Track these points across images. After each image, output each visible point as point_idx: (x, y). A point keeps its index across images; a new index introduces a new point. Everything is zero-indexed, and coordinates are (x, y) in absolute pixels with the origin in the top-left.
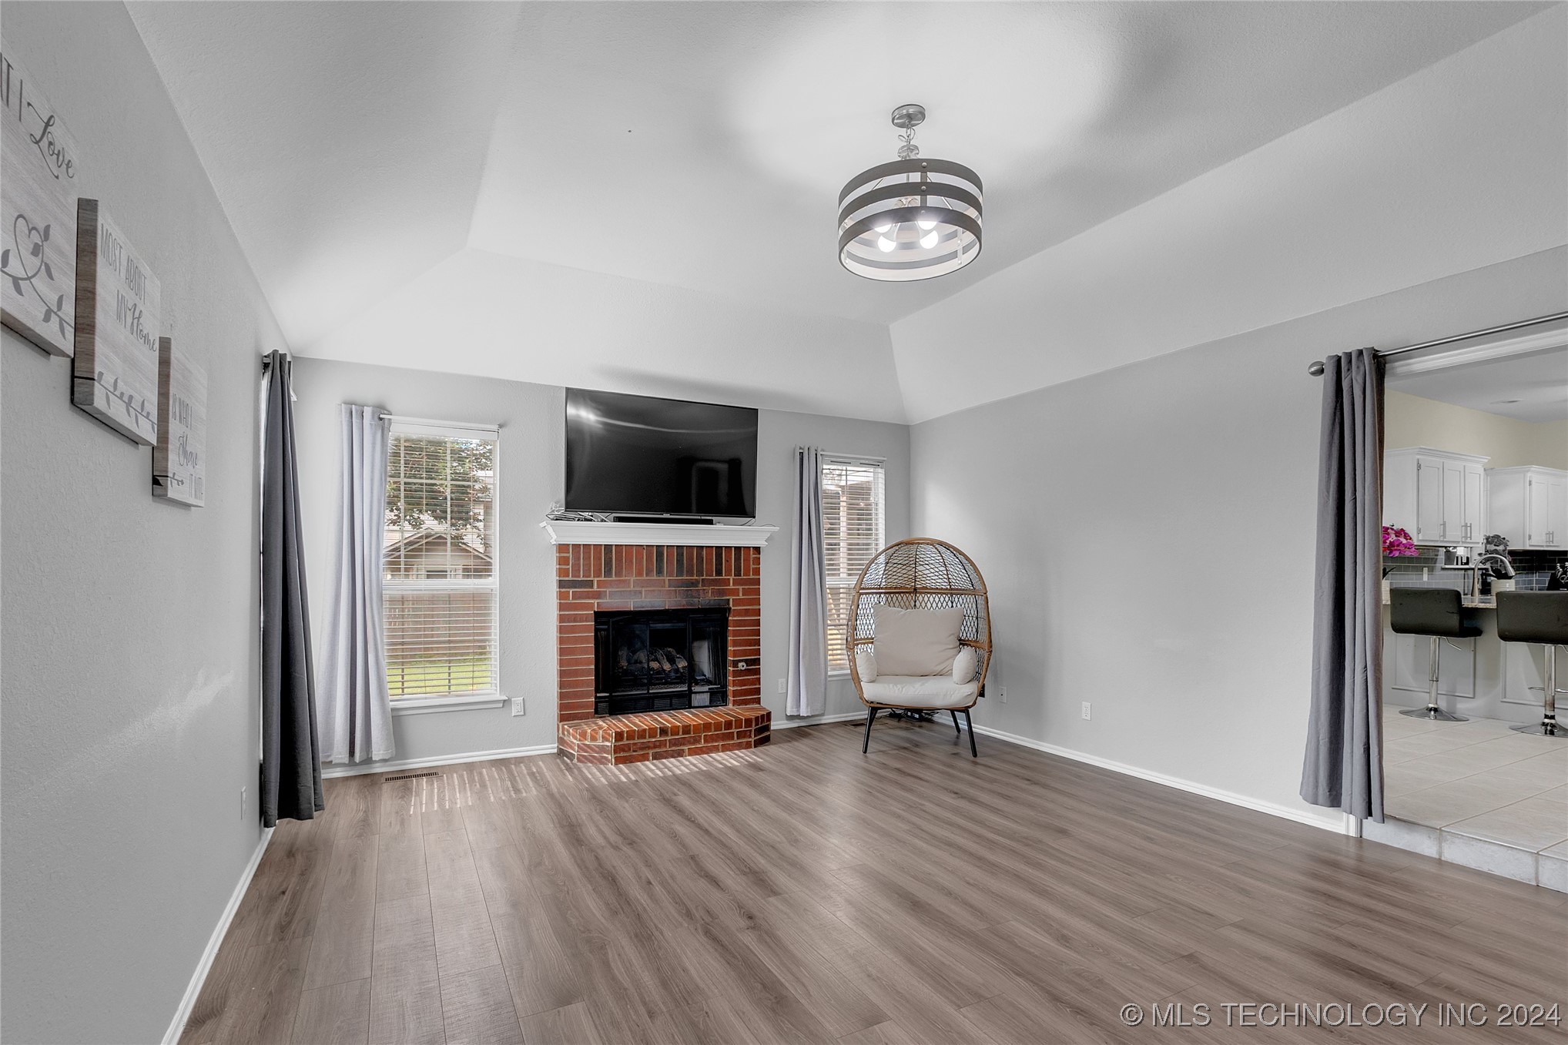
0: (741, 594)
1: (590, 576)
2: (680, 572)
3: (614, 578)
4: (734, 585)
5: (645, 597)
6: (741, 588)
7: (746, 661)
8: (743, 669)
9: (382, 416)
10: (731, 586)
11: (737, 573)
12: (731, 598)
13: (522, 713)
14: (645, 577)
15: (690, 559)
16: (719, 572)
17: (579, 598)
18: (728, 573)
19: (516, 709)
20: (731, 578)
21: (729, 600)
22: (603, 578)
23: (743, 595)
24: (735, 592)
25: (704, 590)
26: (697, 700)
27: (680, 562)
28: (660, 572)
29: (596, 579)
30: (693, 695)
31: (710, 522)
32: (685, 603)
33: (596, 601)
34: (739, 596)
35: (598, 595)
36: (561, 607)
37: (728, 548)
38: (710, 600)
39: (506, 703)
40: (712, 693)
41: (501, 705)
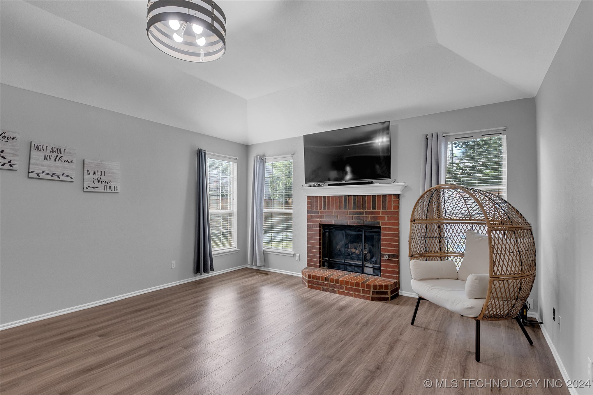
0: (386, 219)
1: (318, 209)
2: (354, 208)
3: (327, 210)
4: (382, 214)
5: (339, 219)
6: (386, 216)
7: (389, 255)
8: (387, 259)
9: (263, 158)
10: (381, 215)
11: (384, 208)
12: (381, 221)
13: (299, 260)
14: (339, 210)
15: (359, 202)
16: (374, 208)
17: (314, 218)
18: (379, 208)
19: (297, 258)
20: (381, 211)
21: (379, 222)
22: (322, 210)
23: (387, 220)
24: (383, 218)
25: (366, 216)
26: (367, 270)
27: (354, 203)
28: (345, 207)
29: (320, 210)
30: (365, 267)
31: (371, 183)
32: (356, 222)
33: (320, 219)
34: (385, 220)
35: (321, 217)
36: (308, 221)
37: (379, 196)
38: (369, 222)
39: (294, 255)
40: (375, 269)
41: (293, 256)
